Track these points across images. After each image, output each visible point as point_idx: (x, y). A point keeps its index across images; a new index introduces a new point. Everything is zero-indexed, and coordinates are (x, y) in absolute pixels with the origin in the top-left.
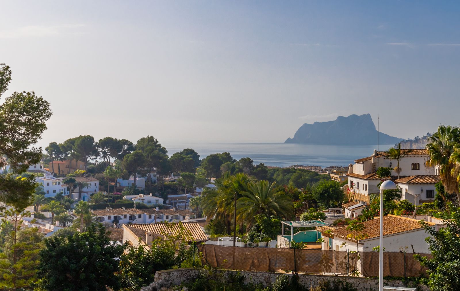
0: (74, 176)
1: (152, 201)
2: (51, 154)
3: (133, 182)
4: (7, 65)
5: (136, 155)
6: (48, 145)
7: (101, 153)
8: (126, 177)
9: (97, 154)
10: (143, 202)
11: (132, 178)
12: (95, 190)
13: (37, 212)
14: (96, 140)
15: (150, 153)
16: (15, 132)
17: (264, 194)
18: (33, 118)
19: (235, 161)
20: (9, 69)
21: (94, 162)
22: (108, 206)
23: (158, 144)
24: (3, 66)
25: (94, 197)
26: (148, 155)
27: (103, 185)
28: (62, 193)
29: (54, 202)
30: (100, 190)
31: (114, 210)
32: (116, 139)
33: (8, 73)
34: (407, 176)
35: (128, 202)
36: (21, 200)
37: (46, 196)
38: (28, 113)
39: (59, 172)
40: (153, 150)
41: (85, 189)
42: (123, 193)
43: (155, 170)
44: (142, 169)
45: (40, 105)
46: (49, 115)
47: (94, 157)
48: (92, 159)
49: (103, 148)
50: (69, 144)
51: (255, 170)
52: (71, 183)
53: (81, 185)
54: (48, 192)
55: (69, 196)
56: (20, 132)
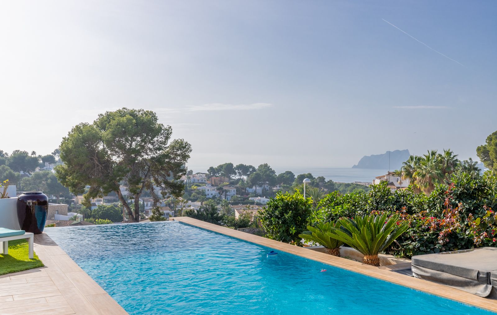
0: (223, 186)
1: (265, 201)
2: (210, 174)
3: (255, 190)
4: (170, 126)
5: (256, 174)
6: (209, 168)
7: (237, 173)
8: (251, 187)
9: (236, 174)
10: (260, 201)
11: (254, 188)
12: (234, 194)
13: (202, 205)
14: (235, 166)
15: (264, 173)
16: (175, 159)
17: (316, 196)
18: (183, 152)
19: (315, 178)
20: (171, 128)
21: (234, 178)
22: (240, 203)
23: (270, 168)
24: (168, 126)
25: (233, 198)
26: (263, 174)
27: (238, 191)
28: (216, 195)
29: (210, 200)
30: (237, 194)
31: (244, 206)
32: (246, 165)
33: (171, 130)
34: (404, 187)
35: (251, 201)
36: (178, 193)
37: (207, 197)
38: (181, 150)
39: (215, 183)
40: (266, 171)
41: (228, 194)
42: (249, 196)
43: (267, 183)
44: (260, 182)
45: (187, 145)
46: (191, 151)
47: (234, 175)
48: (233, 177)
49: (238, 170)
50: (220, 168)
51: (326, 184)
52: (220, 189)
53: (226, 191)
54: (208, 194)
55: (219, 197)
56: (178, 159)
